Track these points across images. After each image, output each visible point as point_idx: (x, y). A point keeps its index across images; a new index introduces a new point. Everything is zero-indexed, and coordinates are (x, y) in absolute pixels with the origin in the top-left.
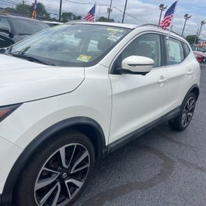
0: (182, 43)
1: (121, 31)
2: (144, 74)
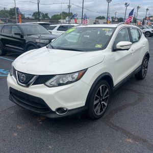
0: (138, 29)
1: (111, 29)
2: (128, 49)
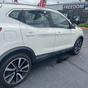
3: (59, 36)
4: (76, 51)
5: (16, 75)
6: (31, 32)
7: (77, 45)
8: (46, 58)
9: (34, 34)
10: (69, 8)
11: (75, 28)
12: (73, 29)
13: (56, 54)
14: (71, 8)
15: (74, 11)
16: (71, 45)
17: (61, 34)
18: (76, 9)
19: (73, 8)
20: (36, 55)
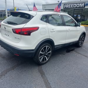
3: (69, 32)
4: (80, 44)
5: (44, 57)
6: (53, 30)
7: (81, 39)
8: (61, 47)
9: (54, 31)
10: (69, 7)
11: (80, 26)
12: (78, 27)
13: (67, 45)
14: (71, 7)
15: (74, 9)
16: (77, 39)
17: (70, 31)
18: (76, 7)
19: (73, 6)
20: (55, 45)
